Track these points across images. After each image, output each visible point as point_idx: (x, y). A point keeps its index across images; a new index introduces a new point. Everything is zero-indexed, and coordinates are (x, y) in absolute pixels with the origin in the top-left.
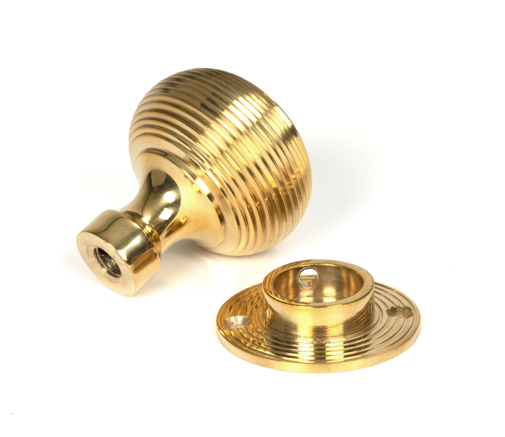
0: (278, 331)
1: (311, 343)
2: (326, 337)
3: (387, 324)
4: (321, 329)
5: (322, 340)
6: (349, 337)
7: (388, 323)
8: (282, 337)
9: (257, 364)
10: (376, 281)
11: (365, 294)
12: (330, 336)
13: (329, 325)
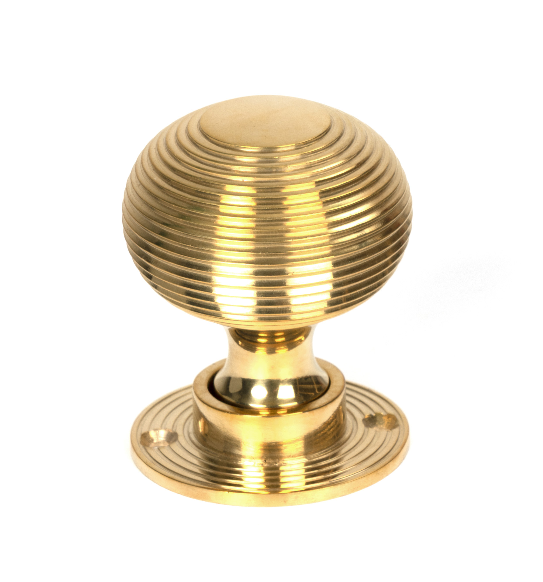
0: (216, 450)
1: (261, 465)
2: (280, 458)
3: (363, 439)
4: (273, 446)
5: (274, 461)
6: (312, 456)
7: (365, 436)
8: (221, 458)
9: (186, 495)
10: (348, 379)
11: (333, 397)
12: (286, 455)
13: (284, 441)
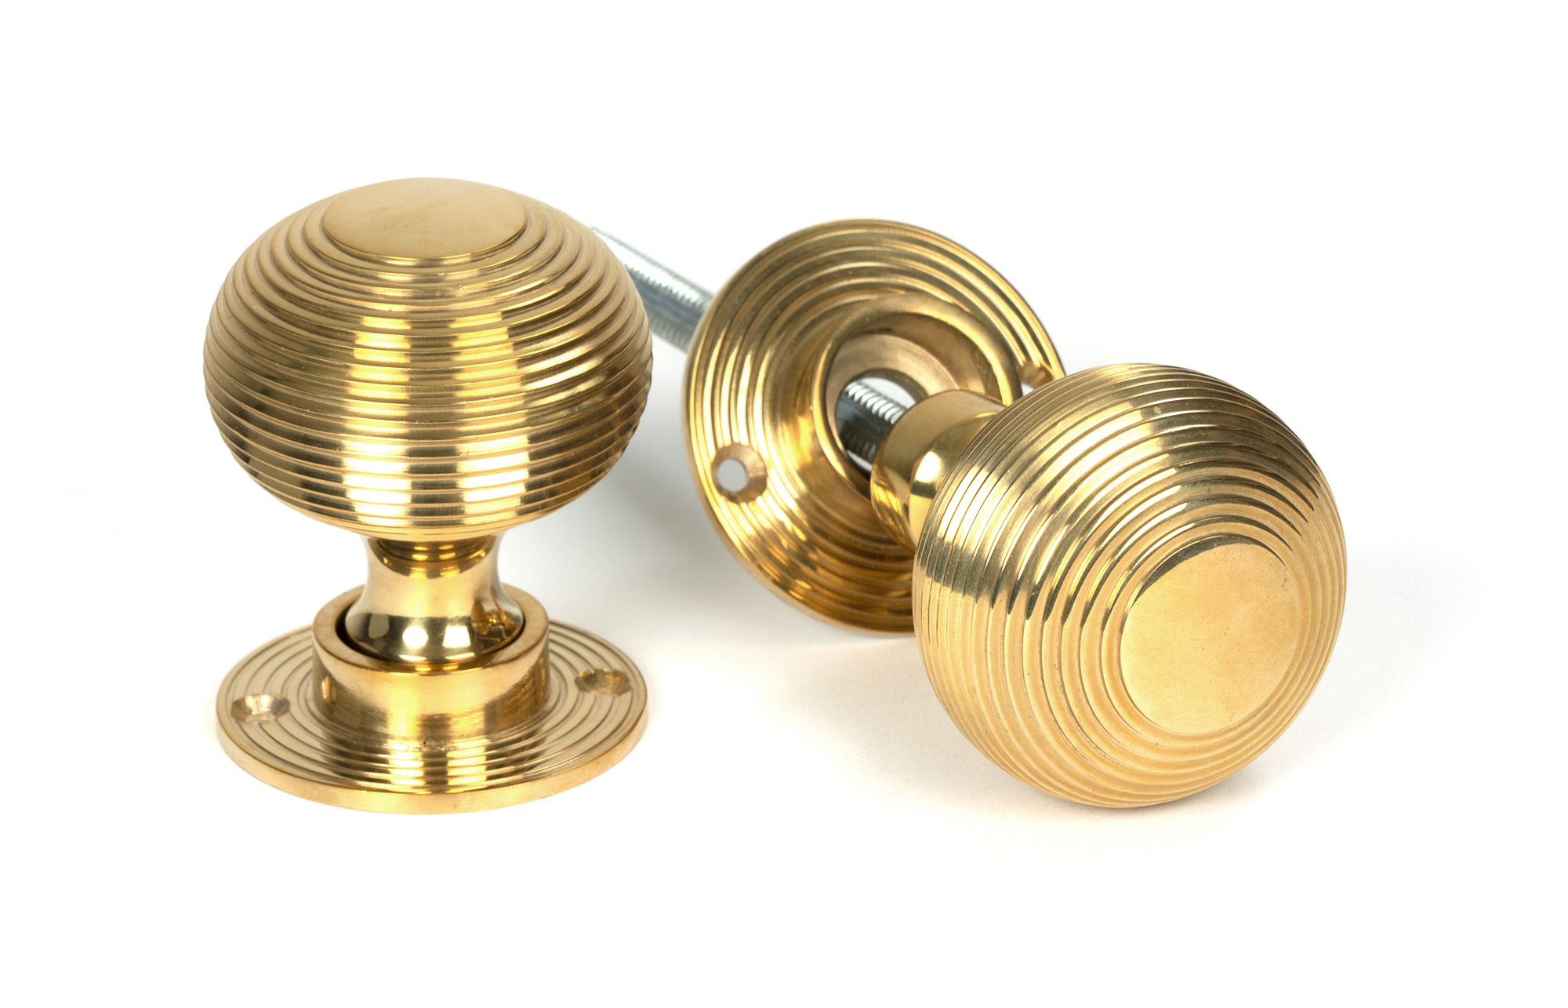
0: (348, 727)
1: (417, 750)
2: (447, 738)
3: (576, 709)
4: (437, 720)
5: (439, 744)
6: (496, 736)
7: (578, 705)
8: (356, 739)
9: (302, 796)
10: (552, 616)
11: (529, 645)
12: (456, 735)
13: (454, 713)
